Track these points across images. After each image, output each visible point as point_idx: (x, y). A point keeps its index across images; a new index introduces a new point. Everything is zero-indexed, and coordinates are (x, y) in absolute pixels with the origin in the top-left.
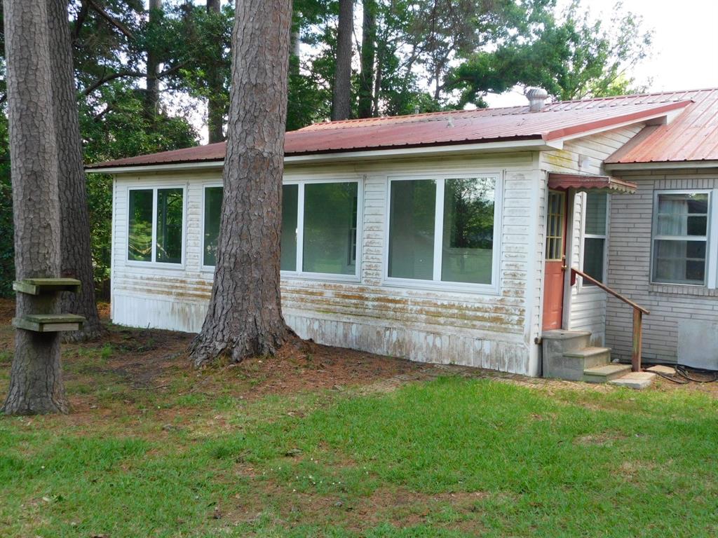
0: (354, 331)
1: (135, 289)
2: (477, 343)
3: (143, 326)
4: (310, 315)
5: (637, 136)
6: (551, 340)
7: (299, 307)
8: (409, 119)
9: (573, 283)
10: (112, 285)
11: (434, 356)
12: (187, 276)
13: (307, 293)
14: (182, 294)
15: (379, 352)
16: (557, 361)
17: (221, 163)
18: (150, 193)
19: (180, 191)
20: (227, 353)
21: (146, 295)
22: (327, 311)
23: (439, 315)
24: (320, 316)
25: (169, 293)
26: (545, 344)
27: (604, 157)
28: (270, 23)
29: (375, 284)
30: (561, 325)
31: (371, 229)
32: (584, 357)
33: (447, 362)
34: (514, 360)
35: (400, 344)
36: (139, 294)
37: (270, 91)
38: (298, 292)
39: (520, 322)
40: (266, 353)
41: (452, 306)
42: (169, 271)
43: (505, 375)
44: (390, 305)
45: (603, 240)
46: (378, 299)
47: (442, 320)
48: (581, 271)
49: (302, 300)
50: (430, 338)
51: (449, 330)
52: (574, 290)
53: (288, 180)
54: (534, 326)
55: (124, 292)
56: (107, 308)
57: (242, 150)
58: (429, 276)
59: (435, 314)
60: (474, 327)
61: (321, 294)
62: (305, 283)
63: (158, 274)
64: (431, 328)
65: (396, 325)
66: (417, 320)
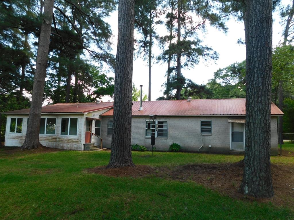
0: (54, 145)
1: (11, 138)
2: (74, 146)
3: (12, 146)
4: (46, 142)
5: (109, 110)
6: (86, 144)
7: (45, 141)
8: (76, 104)
9: (92, 135)
10: (5, 138)
11: (68, 148)
12: (23, 135)
13: (46, 138)
14: (21, 139)
15: (58, 148)
16: (87, 148)
17: (29, 114)
18: (16, 118)
19: (22, 118)
20: (27, 148)
21: (13, 140)
22: (50, 141)
23: (69, 141)
24: (49, 142)
25: (18, 139)
26: (85, 145)
27: (100, 114)
28: (39, 92)
29: (58, 136)
30: (90, 142)
31: (58, 126)
32: (90, 147)
33: (69, 149)
34: (80, 148)
35: (62, 146)
36: (12, 139)
37: (39, 103)
38: (45, 138)
39: (81, 142)
40: (35, 148)
41: (71, 139)
42: (19, 134)
43: (77, 150)
44: (61, 140)
45: (100, 128)
46: (59, 139)
47: (69, 142)
48: (94, 133)
49: (45, 139)
50: (67, 145)
51: (70, 144)
52: (93, 136)
53: (42, 117)
54: (83, 142)
55: (8, 139)
56: (4, 143)
57: (32, 113)
58: (67, 134)
59: (68, 141)
60: (74, 143)
61: (49, 138)
62: (46, 136)
63: (17, 135)
64: (67, 143)
65: (62, 143)
66: (65, 142)
